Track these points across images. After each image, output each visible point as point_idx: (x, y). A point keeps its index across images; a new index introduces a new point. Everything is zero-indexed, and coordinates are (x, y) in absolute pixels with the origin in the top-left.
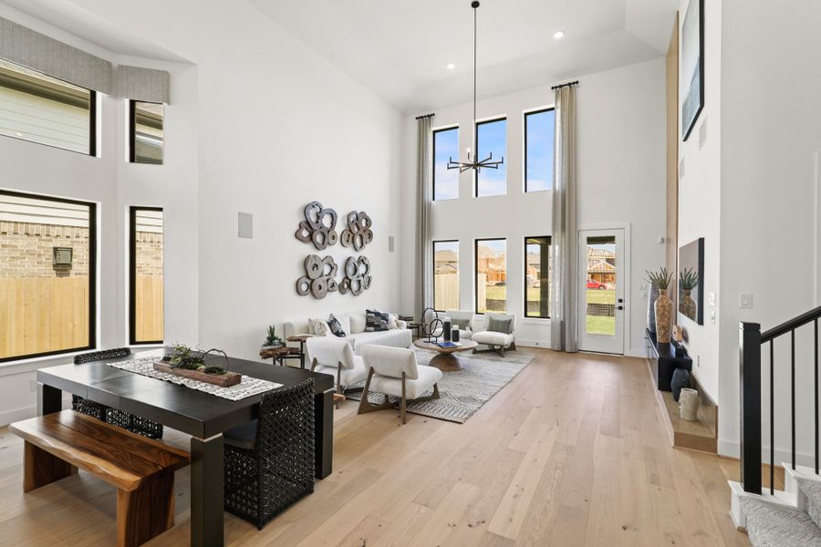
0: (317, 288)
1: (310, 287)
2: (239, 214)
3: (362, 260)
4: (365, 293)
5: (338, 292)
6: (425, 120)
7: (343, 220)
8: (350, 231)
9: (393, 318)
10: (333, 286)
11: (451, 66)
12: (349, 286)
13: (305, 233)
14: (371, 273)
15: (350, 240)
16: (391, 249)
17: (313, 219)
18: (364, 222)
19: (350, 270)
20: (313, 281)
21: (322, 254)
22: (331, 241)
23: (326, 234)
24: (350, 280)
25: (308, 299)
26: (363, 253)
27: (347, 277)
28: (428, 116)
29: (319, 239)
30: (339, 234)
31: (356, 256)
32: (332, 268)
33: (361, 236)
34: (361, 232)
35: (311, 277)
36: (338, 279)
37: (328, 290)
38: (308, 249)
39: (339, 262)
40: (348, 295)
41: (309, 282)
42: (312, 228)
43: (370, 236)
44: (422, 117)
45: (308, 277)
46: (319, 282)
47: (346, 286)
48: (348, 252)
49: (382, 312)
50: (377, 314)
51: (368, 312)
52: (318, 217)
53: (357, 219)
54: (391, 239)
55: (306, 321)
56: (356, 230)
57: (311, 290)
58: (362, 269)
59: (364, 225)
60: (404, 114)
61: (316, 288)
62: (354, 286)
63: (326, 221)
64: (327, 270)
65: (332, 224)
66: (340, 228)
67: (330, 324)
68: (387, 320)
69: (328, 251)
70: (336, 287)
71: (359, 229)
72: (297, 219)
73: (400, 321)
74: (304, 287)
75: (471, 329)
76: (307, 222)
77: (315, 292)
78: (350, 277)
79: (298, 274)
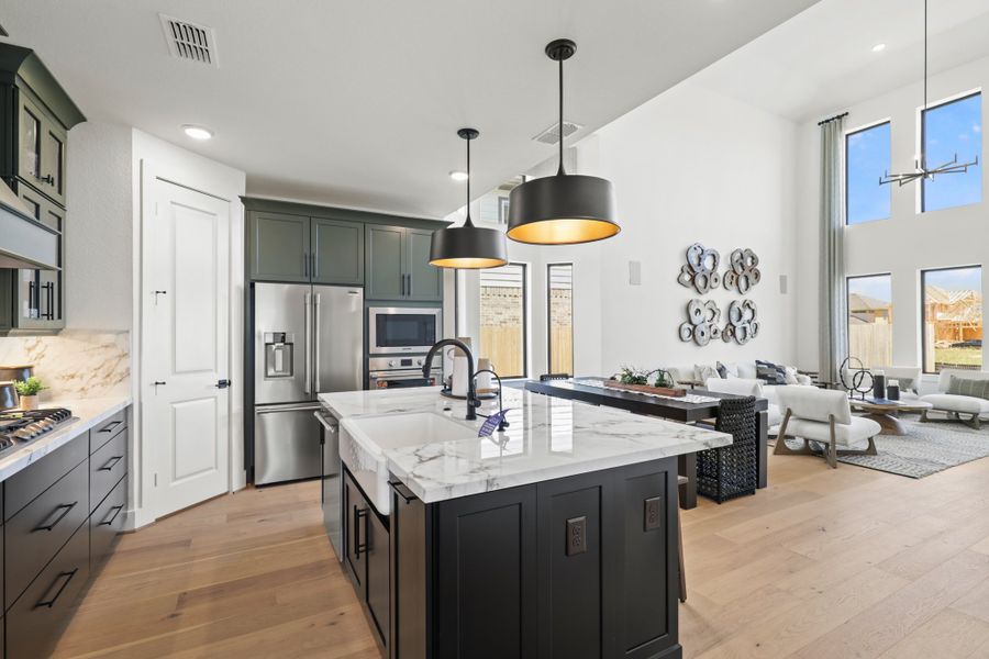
0: (700, 334)
1: (692, 333)
2: (630, 263)
3: (747, 305)
4: (750, 342)
5: (721, 340)
6: (832, 124)
7: (726, 259)
8: (734, 272)
9: (791, 371)
10: (715, 332)
11: (879, 48)
12: (733, 334)
13: (687, 277)
14: (758, 319)
15: (734, 281)
16: (783, 290)
17: (694, 262)
18: (749, 260)
19: (734, 316)
20: (695, 326)
21: (704, 298)
22: (714, 284)
23: (708, 277)
24: (735, 327)
25: (690, 346)
26: (748, 296)
27: (731, 324)
28: (839, 117)
29: (700, 282)
30: (721, 275)
31: (740, 299)
32: (714, 313)
33: (746, 277)
34: (746, 272)
35: (694, 322)
36: (721, 324)
37: (711, 338)
38: (690, 294)
39: (722, 306)
40: (732, 343)
41: (691, 327)
42: (694, 273)
43: (757, 275)
44: (827, 121)
45: (691, 323)
46: (701, 327)
47: (729, 333)
48: (732, 295)
49: (776, 364)
50: (771, 366)
51: (758, 362)
52: (700, 259)
53: (742, 257)
54: (783, 279)
55: (692, 368)
56: (741, 270)
57: (694, 336)
58: (747, 314)
59: (749, 263)
60: (800, 123)
61: (698, 334)
62: (739, 333)
63: (708, 263)
64: (709, 315)
65: (714, 265)
66: (722, 269)
67: (719, 371)
68: (784, 374)
69: (710, 295)
70: (719, 335)
71: (744, 270)
72: (680, 263)
73: (801, 376)
74: (686, 334)
75: (915, 391)
76: (690, 266)
77: (697, 338)
78: (734, 323)
79: (680, 318)
